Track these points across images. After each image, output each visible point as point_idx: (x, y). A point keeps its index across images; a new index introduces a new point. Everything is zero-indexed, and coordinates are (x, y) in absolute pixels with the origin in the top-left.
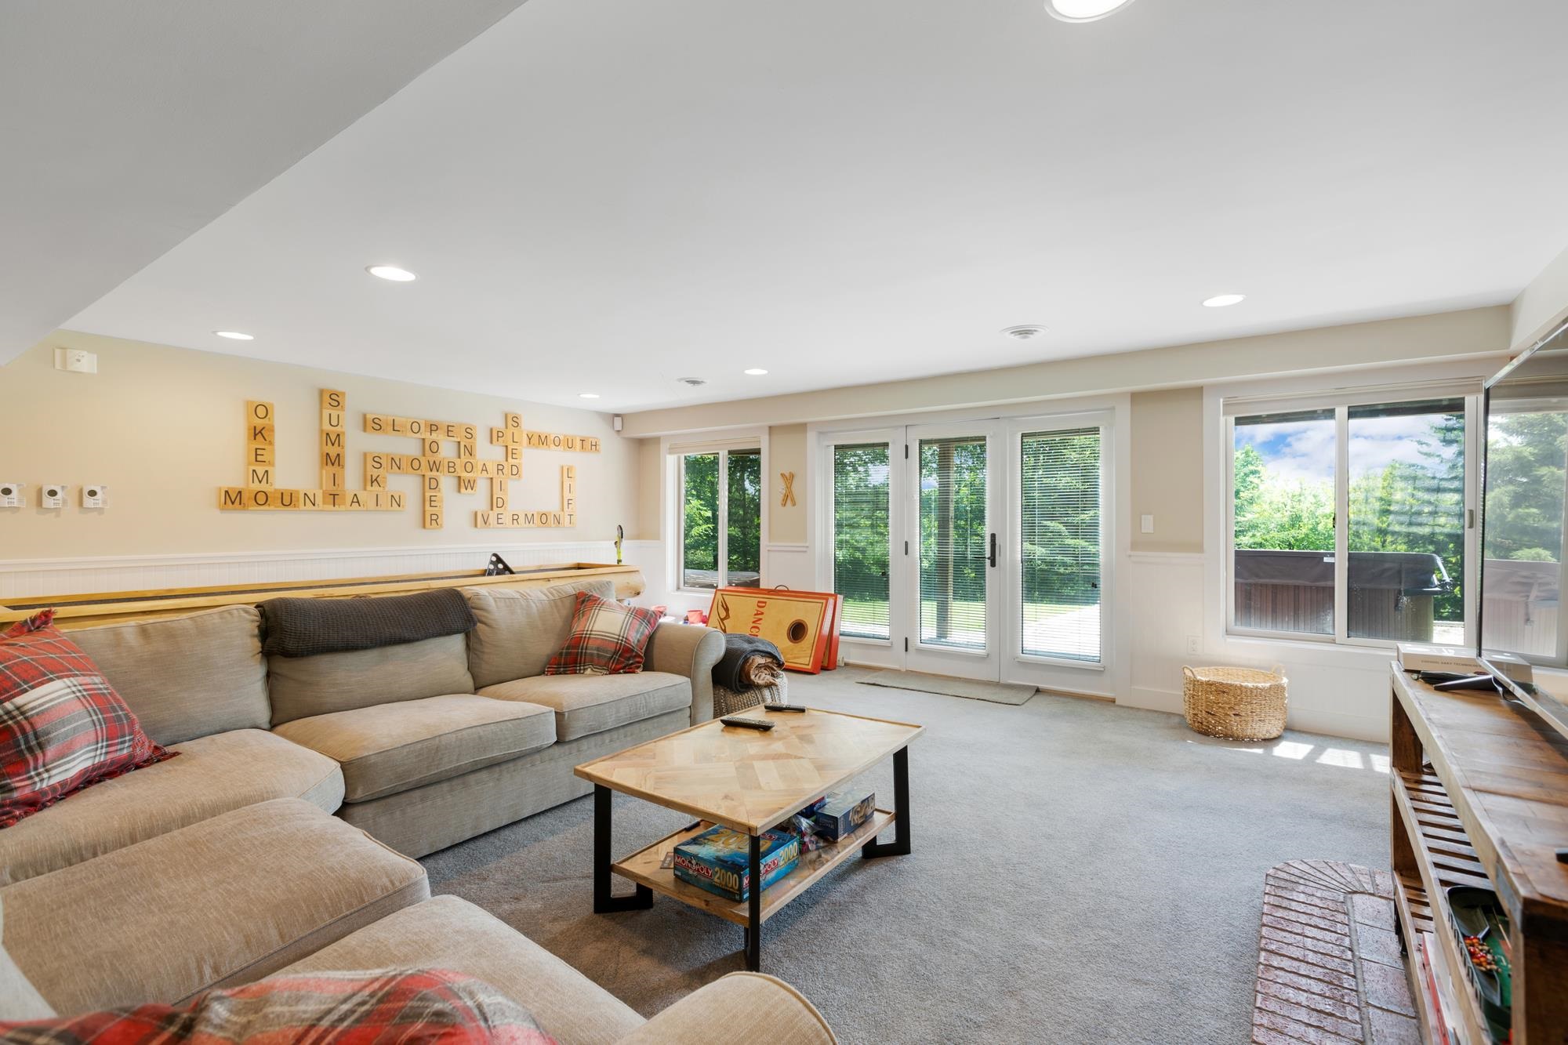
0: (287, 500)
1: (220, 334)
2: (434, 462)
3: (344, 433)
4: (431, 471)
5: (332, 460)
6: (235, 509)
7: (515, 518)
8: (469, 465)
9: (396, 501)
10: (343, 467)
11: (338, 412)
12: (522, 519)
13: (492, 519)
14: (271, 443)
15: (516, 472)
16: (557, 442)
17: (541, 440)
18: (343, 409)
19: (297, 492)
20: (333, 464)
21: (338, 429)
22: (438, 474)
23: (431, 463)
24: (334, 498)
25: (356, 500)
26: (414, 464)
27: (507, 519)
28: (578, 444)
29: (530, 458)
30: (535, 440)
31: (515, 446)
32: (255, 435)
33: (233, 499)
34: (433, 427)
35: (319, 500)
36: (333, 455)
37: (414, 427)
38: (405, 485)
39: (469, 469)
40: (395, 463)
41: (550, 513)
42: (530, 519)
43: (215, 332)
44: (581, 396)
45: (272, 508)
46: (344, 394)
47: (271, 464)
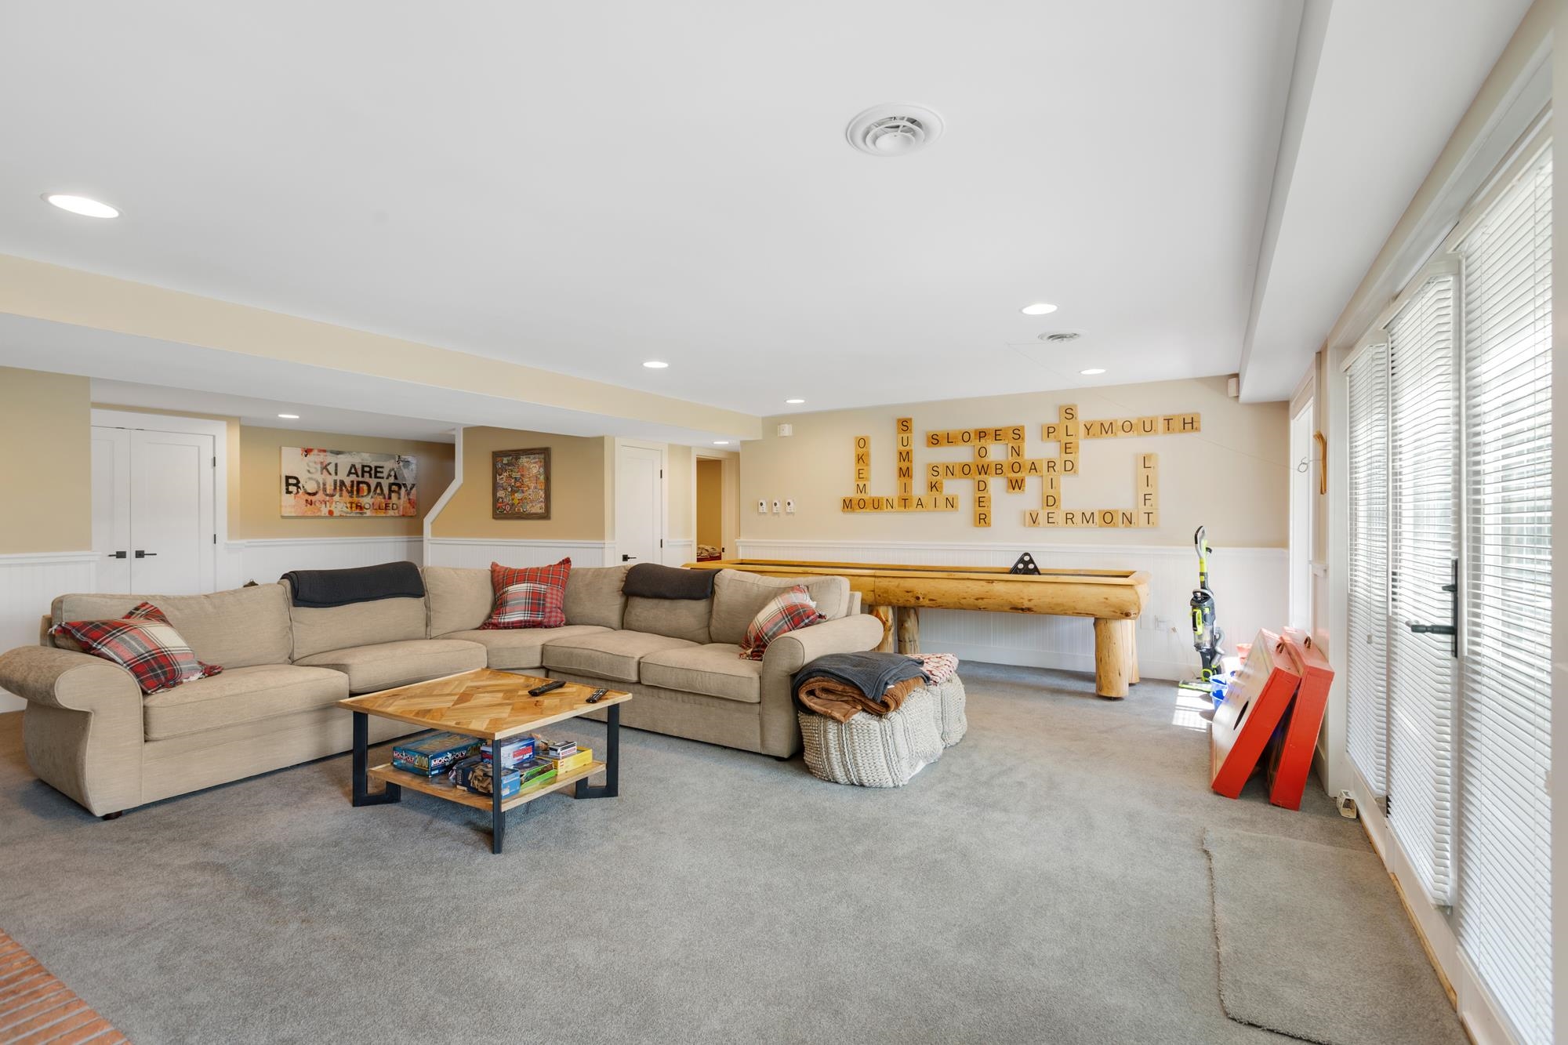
0: (876, 505)
1: (788, 401)
2: (983, 466)
3: (911, 450)
4: (980, 474)
5: (905, 473)
6: (848, 511)
7: (1069, 518)
8: (1016, 465)
9: (951, 503)
10: (911, 477)
11: (908, 435)
12: (1078, 519)
13: (1042, 518)
14: (867, 465)
15: (1070, 468)
16: (1128, 427)
17: (1106, 429)
18: (911, 432)
19: (882, 498)
20: (904, 476)
21: (907, 448)
22: (987, 476)
23: (980, 467)
24: (905, 502)
25: (920, 503)
26: (965, 470)
27: (1059, 517)
28: (1161, 425)
29: (1089, 450)
30: (1096, 429)
31: (1069, 439)
32: (859, 460)
33: (848, 505)
34: (982, 434)
35: (895, 504)
36: (904, 469)
37: (965, 437)
38: (960, 489)
39: (1016, 470)
40: (950, 471)
41: (1117, 511)
42: (1089, 518)
43: (785, 401)
44: (1082, 372)
45: (868, 510)
46: (911, 419)
47: (867, 479)
